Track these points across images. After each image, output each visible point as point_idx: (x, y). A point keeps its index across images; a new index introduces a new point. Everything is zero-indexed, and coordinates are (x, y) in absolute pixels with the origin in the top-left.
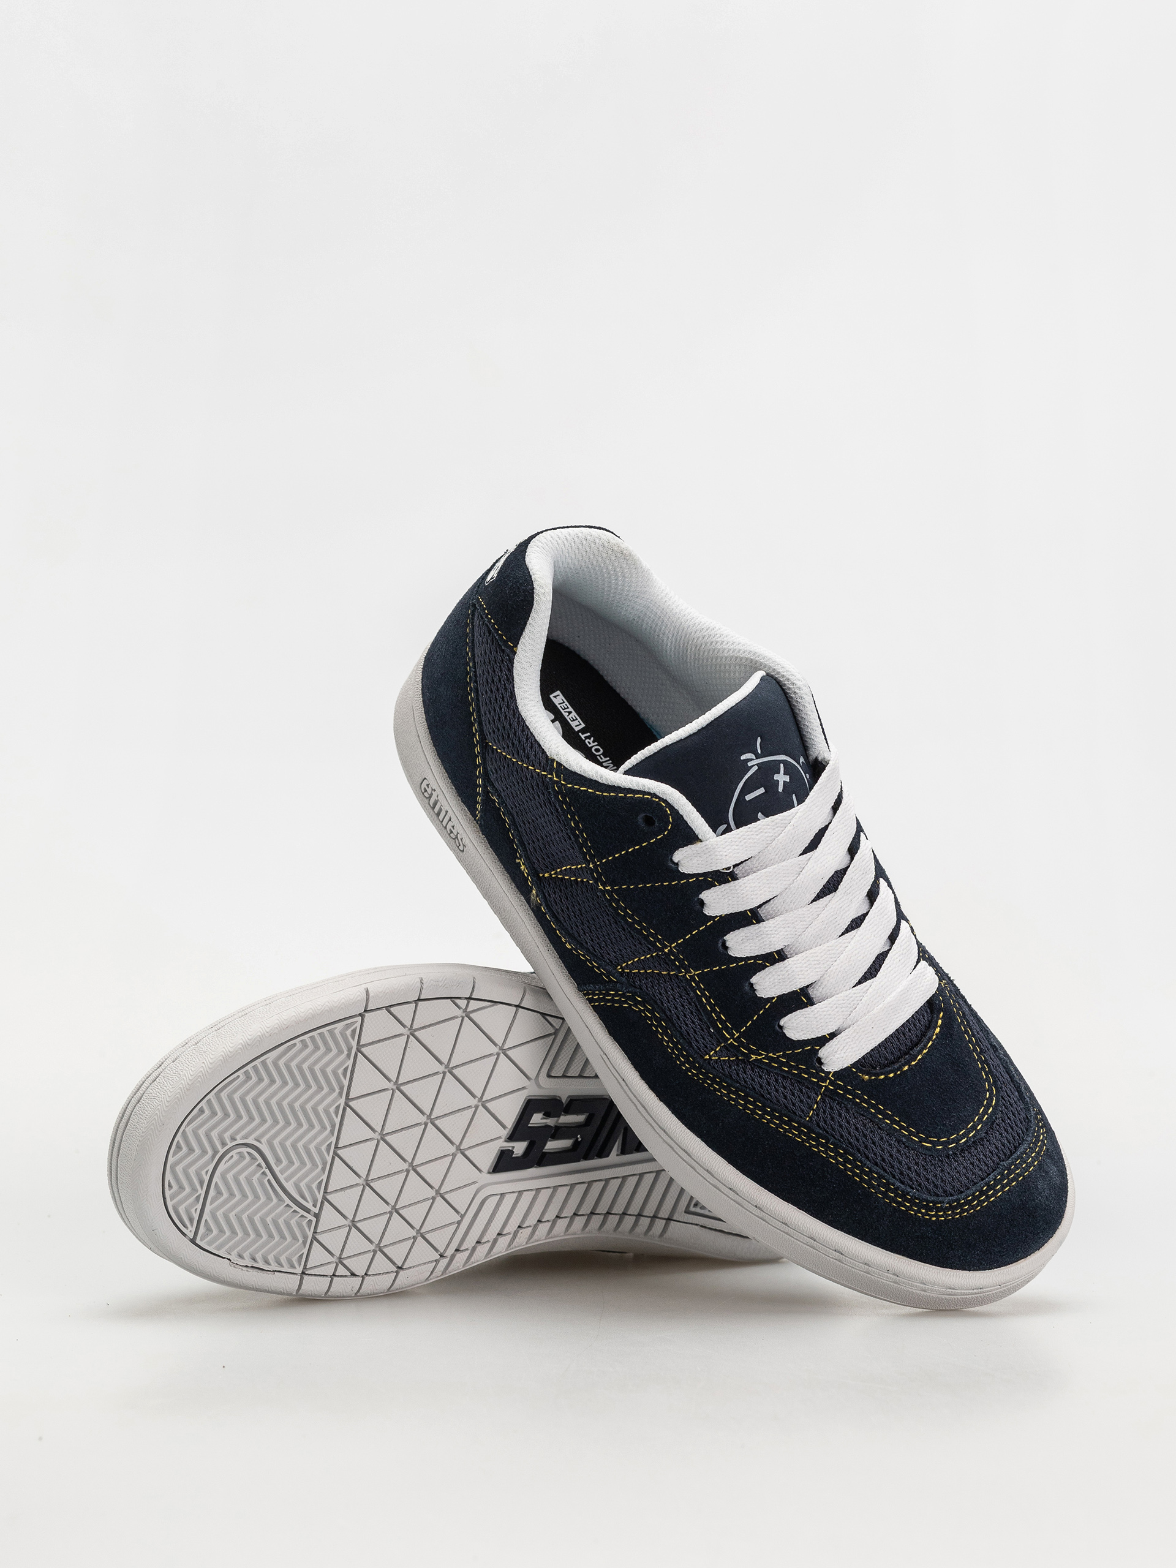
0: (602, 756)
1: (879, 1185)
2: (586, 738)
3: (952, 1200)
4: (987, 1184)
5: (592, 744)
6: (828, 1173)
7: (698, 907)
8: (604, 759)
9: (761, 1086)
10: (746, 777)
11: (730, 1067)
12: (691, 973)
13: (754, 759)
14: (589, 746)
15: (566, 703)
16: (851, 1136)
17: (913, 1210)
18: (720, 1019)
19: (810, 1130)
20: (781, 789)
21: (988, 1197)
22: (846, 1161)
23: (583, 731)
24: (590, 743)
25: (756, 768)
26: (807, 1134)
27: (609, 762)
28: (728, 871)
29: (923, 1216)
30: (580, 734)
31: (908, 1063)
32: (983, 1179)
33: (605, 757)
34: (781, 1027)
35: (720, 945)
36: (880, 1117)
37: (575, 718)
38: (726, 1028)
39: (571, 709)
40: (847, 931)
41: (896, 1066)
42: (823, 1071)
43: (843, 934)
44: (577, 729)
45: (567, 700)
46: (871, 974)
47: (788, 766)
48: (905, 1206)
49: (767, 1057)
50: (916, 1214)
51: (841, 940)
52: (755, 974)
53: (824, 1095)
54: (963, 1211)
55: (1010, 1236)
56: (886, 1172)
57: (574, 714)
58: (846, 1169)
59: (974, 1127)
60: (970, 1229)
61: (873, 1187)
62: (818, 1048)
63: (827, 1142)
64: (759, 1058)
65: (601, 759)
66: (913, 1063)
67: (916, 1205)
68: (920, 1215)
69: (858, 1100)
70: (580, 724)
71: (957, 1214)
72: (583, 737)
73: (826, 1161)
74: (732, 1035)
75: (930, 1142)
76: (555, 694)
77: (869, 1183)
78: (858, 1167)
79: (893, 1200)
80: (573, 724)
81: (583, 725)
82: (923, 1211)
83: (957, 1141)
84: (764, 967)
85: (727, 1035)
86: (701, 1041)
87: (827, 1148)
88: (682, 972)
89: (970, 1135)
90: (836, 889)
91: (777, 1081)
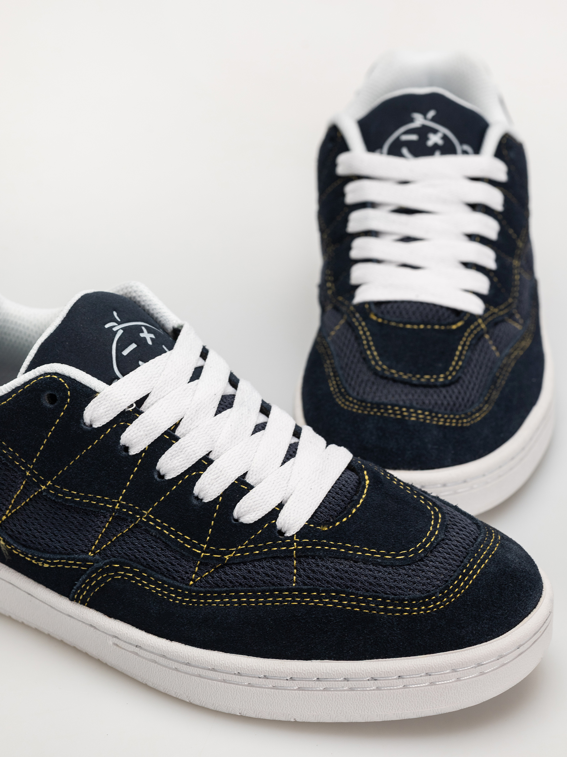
1: (377, 605)
3: (443, 589)
4: (465, 568)
6: (331, 616)
7: (124, 453)
9: (245, 578)
10: (116, 339)
11: (213, 577)
12: (145, 514)
13: (116, 326)
16: (335, 578)
17: (415, 611)
18: (185, 541)
19: (300, 591)
20: (150, 343)
21: (471, 577)
22: (341, 599)
25: (121, 332)
26: (300, 596)
28: (133, 408)
29: (425, 612)
31: (354, 507)
34: (237, 520)
35: (156, 476)
36: (351, 552)
38: (194, 546)
40: (255, 432)
41: (345, 512)
42: (288, 538)
43: (253, 434)
46: (290, 457)
47: (148, 328)
48: (406, 611)
49: (238, 551)
50: (418, 613)
51: (254, 440)
52: (194, 485)
53: (298, 558)
54: (456, 594)
55: (504, 598)
56: (377, 592)
58: (344, 606)
59: (432, 533)
60: (468, 605)
61: (373, 609)
62: (274, 521)
63: (319, 593)
64: (232, 555)
66: (358, 506)
67: (414, 605)
68: (422, 612)
69: (326, 548)
71: (452, 598)
73: (325, 609)
74: (201, 549)
75: (402, 555)
77: (368, 607)
78: (352, 600)
79: (393, 611)
82: (423, 608)
83: (423, 546)
84: (198, 476)
85: (198, 551)
86: (180, 569)
87: (321, 598)
88: (138, 518)
89: (432, 540)
91: (254, 566)
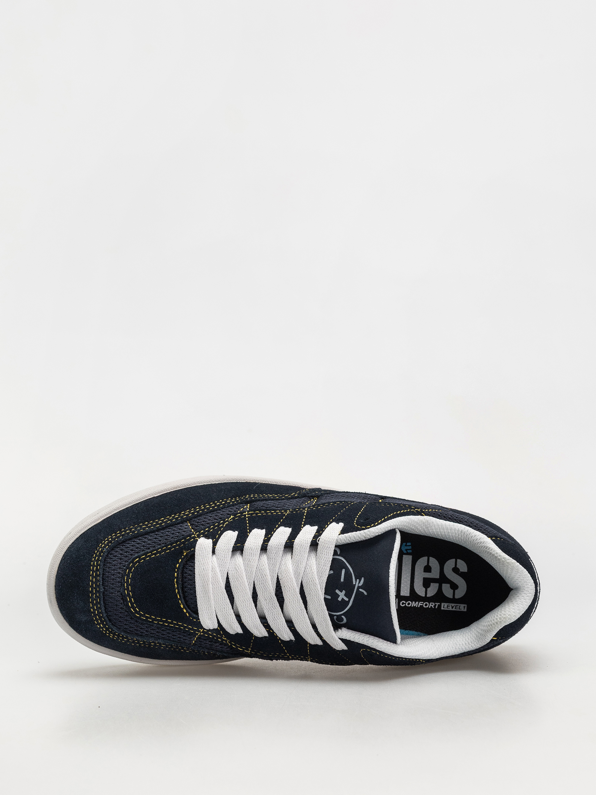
0: (422, 605)
2: (435, 605)
3: (104, 554)
4: (99, 576)
5: (430, 605)
8: (420, 604)
10: (353, 575)
13: (358, 584)
14: (431, 603)
15: (458, 610)
18: (260, 513)
20: (337, 591)
21: (93, 571)
23: (440, 606)
24: (432, 604)
25: (354, 583)
27: (417, 605)
28: (318, 540)
30: (439, 604)
31: (177, 578)
32: (103, 574)
33: (420, 606)
34: (234, 530)
35: (289, 524)
36: (164, 548)
37: (448, 607)
39: (454, 609)
40: (254, 588)
41: (180, 571)
42: (202, 537)
43: (254, 584)
44: (443, 604)
45: (459, 611)
46: (228, 587)
47: (345, 603)
50: (111, 536)
51: (252, 581)
54: (96, 556)
57: (450, 609)
59: (128, 589)
62: (213, 540)
63: (172, 521)
64: (230, 518)
65: (421, 603)
66: (175, 580)
70: (444, 608)
71: (97, 552)
72: (437, 604)
73: (164, 516)
75: (136, 562)
76: (466, 608)
80: (446, 605)
81: (442, 609)
87: (169, 520)
89: (125, 584)
90: (276, 595)
